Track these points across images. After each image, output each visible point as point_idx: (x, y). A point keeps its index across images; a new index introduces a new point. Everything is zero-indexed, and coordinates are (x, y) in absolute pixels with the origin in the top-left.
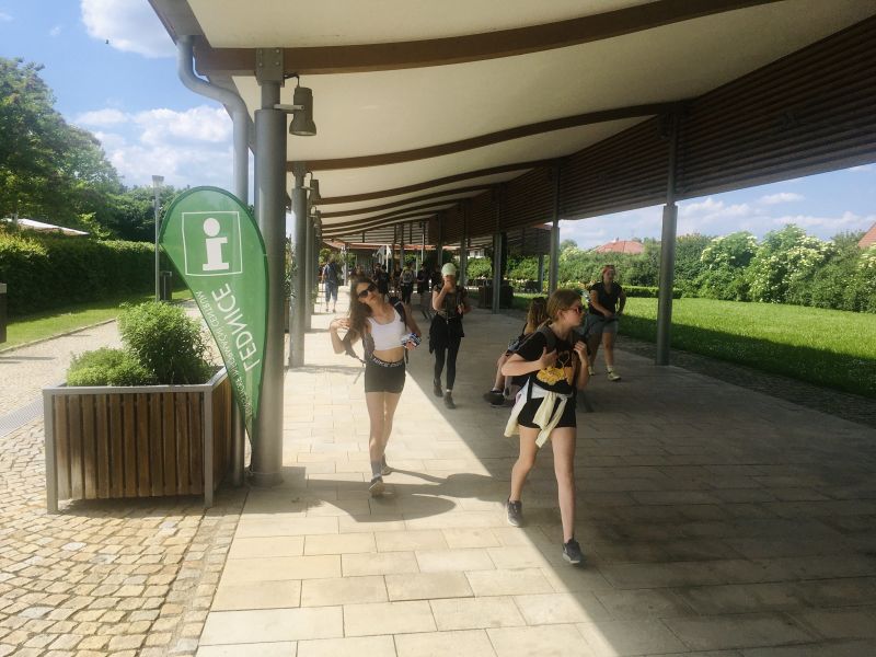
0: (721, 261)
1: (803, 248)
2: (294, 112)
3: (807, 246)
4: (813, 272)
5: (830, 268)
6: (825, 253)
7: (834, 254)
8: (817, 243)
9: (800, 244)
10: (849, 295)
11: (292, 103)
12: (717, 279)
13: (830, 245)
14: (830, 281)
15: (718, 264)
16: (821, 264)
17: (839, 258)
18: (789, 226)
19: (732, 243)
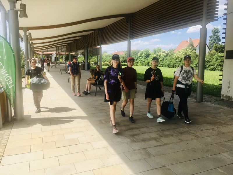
0: (143, 56)
1: (161, 53)
2: (20, 11)
3: (162, 52)
4: (164, 58)
5: (168, 57)
6: (166, 54)
7: (168, 54)
8: (165, 51)
9: (161, 52)
10: (172, 64)
11: (19, 8)
12: (142, 61)
13: (168, 52)
14: (168, 61)
15: (142, 57)
16: (166, 57)
17: (170, 55)
18: (158, 47)
19: (145, 52)
